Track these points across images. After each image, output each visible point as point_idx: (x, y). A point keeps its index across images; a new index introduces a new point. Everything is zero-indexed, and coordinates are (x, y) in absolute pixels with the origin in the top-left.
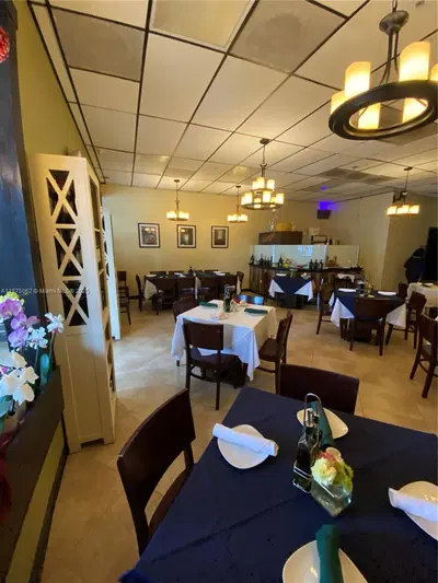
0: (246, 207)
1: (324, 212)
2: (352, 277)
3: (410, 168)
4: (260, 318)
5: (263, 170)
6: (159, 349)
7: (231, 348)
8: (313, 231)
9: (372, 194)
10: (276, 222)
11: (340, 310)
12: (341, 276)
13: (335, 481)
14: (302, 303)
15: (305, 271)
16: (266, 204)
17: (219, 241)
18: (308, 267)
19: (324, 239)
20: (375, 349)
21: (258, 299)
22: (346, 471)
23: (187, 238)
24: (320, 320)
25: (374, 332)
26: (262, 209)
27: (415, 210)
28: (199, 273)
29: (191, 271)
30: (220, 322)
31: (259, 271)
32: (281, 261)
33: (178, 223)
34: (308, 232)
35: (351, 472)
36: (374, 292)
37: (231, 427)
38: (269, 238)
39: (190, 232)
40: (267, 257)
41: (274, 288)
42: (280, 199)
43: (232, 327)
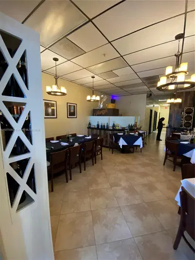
17: (72, 113)
32: (114, 125)
41: (122, 143)
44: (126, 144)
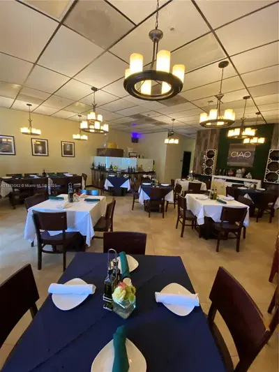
0: (84, 130)
1: (135, 139)
2: (150, 177)
3: (174, 120)
4: (95, 204)
5: (94, 107)
6: (15, 236)
7: (74, 227)
8: (130, 150)
9: (158, 131)
10: (107, 142)
11: (143, 195)
12: (145, 176)
13: (125, 298)
14: (124, 192)
15: (126, 173)
16: (97, 130)
17: (68, 152)
18: (127, 171)
19: (135, 155)
20: (161, 215)
21: (94, 192)
22: (132, 290)
23: (40, 148)
24: (134, 202)
25: (160, 206)
26: (95, 133)
27: (176, 141)
28: (51, 175)
29: (44, 174)
30: (65, 210)
31: (98, 173)
32: (111, 167)
33: (33, 136)
34: (127, 150)
35: (135, 289)
36: (159, 185)
37: (63, 284)
38: (104, 152)
39: (43, 144)
40: (102, 164)
41: (108, 184)
42: (106, 128)
43: (73, 213)
44: (112, 186)
